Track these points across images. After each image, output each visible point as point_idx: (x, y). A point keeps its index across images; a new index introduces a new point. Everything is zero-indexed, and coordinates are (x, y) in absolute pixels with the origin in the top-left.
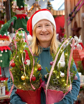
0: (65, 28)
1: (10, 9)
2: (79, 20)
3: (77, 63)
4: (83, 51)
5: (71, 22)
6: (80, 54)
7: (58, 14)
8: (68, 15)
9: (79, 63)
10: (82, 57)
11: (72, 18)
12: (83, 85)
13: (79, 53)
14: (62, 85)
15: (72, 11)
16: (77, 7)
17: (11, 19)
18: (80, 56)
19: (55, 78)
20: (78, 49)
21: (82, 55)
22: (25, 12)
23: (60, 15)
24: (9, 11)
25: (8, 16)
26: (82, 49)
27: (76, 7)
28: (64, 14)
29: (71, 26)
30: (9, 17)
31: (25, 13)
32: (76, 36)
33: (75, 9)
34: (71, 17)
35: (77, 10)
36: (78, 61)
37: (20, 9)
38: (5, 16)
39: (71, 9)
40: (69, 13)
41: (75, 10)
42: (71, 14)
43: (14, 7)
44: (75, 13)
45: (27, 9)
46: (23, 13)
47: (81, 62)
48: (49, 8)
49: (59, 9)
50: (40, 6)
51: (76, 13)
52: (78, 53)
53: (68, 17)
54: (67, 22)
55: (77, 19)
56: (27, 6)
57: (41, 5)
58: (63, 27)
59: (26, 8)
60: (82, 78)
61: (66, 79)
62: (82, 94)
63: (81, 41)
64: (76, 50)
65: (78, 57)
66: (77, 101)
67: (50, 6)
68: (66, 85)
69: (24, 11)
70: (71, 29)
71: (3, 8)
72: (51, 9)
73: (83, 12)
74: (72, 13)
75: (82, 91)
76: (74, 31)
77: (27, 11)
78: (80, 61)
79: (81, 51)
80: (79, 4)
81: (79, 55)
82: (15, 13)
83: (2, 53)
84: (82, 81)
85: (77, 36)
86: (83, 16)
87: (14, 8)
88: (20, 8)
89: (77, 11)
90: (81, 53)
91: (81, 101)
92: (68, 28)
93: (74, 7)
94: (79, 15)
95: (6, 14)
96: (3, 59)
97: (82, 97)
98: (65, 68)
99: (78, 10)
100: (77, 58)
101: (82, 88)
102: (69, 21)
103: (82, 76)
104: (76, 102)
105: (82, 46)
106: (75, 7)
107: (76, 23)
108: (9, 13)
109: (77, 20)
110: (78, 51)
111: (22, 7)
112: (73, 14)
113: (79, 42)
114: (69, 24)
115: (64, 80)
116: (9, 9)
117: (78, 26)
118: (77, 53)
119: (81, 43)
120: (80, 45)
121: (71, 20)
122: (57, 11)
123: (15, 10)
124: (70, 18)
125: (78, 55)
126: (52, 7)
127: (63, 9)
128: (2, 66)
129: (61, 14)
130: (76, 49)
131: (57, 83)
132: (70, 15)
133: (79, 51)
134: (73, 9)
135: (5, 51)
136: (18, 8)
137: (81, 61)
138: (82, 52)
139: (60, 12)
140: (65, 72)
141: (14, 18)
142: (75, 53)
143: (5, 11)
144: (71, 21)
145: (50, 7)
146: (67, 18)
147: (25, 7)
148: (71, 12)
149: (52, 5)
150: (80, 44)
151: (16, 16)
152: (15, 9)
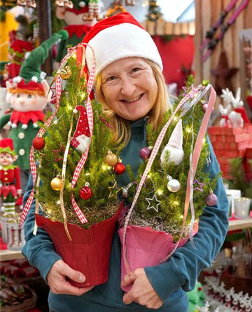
0: (193, 68)
1: (49, 11)
2: (234, 48)
3: (229, 164)
4: (245, 130)
5: (212, 54)
6: (238, 138)
7: (177, 32)
8: (205, 34)
9: (235, 162)
10: (242, 147)
11: (214, 42)
12: (244, 224)
13: (236, 136)
14: (169, 217)
15: (215, 25)
16: (230, 15)
17: (51, 38)
18: (237, 144)
19: (151, 195)
20: (232, 124)
21: (243, 142)
22: (92, 18)
23: (182, 36)
24: (47, 14)
25: (45, 29)
26: (242, 125)
27: (227, 13)
28: (192, 31)
29: (212, 64)
30: (45, 32)
31: (91, 20)
32: (227, 89)
33: (223, 18)
34: (213, 39)
35: (227, 20)
36: (231, 158)
37: (77, 10)
38: (35, 29)
39: (212, 19)
40: (207, 28)
41: (222, 22)
42: (212, 32)
43: (62, 4)
44: (222, 30)
45: (96, 11)
46: (84, 20)
47: (240, 161)
48: (153, 16)
49: (178, 19)
50: (133, 5)
51: (226, 30)
52: (233, 136)
53: (204, 39)
54: (201, 52)
55: (228, 45)
56: (98, 4)
57: (134, 3)
58: (190, 65)
59: (93, 8)
60: (244, 206)
61: (183, 201)
62: (239, 250)
63: (242, 103)
64: (227, 126)
65: (233, 145)
66: (226, 268)
67: (156, 9)
68: (182, 217)
69: (89, 16)
70: (212, 72)
71: (32, 5)
72: (157, 18)
73: (245, 26)
74: (215, 29)
75: (241, 241)
76: (217, 77)
77: (96, 15)
78: (236, 157)
79: (241, 130)
80: (233, 6)
81: (234, 142)
82: (64, 21)
83: (25, 131)
84: (244, 213)
85: (230, 90)
86: (244, 38)
87: (61, 7)
88: (77, 8)
89: (229, 25)
90: (240, 135)
91: (236, 267)
92: (202, 68)
93: (221, 14)
94: (233, 36)
95: (38, 24)
96: (26, 145)
97: (242, 257)
98: (183, 168)
99: (230, 22)
100: (230, 150)
101: (241, 233)
102: (206, 51)
103: (244, 199)
104: (222, 269)
105: (243, 116)
106: (224, 13)
107: (223, 56)
108: (47, 21)
109: (228, 48)
110: (232, 129)
111: (82, 4)
112: (219, 32)
113: (235, 106)
114: (206, 58)
115: (176, 203)
116: (47, 10)
117: (231, 65)
118: (229, 134)
119: (241, 108)
120: (239, 115)
121: (212, 48)
122: (174, 25)
123: (63, 13)
124: (210, 43)
125: (232, 140)
126: (161, 14)
127: (191, 21)
128: (23, 167)
129: (185, 31)
130: (225, 125)
131: (157, 211)
132: (210, 36)
133: (234, 131)
134: (218, 17)
135: (32, 125)
136: (71, 6)
137: (241, 156)
138: (244, 134)
139: (181, 25)
140: (181, 179)
141: (61, 33)
142: (224, 137)
143: (36, 17)
144: (210, 51)
145: (155, 13)
146: (202, 43)
147: (90, 4)
148: (211, 26)
149: (160, 9)
150: (237, 110)
151: (65, 29)
152: (63, 10)
